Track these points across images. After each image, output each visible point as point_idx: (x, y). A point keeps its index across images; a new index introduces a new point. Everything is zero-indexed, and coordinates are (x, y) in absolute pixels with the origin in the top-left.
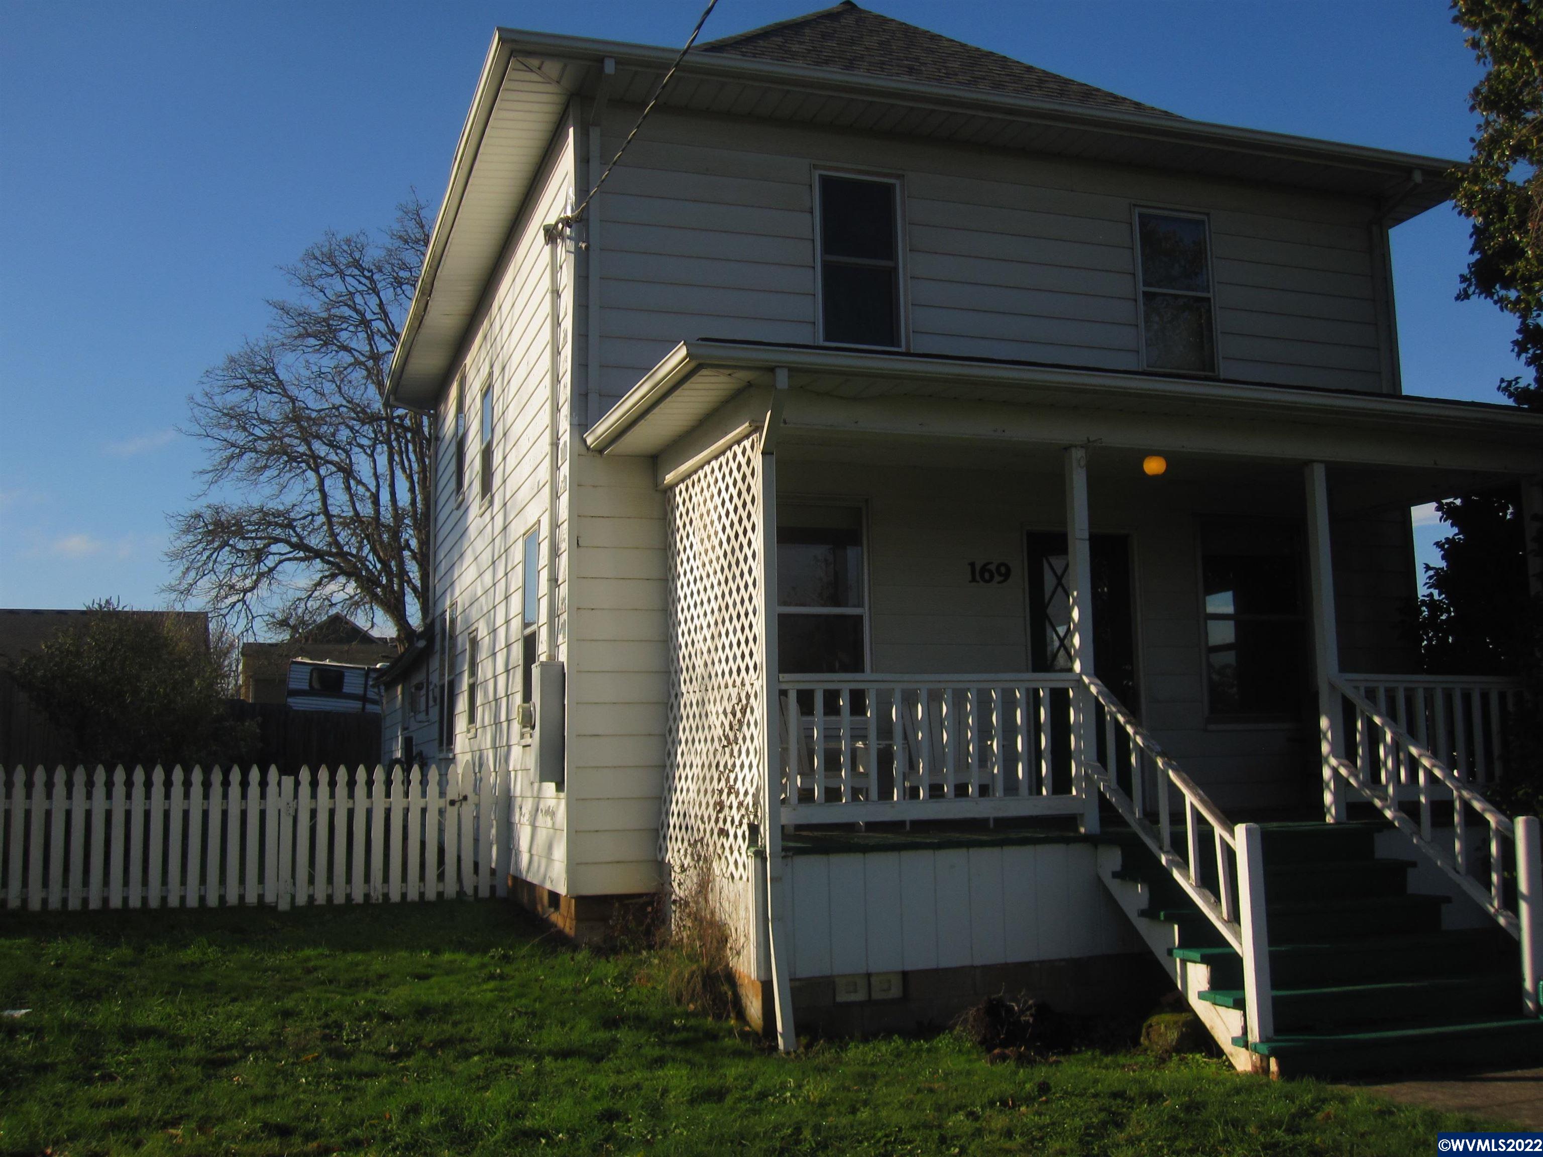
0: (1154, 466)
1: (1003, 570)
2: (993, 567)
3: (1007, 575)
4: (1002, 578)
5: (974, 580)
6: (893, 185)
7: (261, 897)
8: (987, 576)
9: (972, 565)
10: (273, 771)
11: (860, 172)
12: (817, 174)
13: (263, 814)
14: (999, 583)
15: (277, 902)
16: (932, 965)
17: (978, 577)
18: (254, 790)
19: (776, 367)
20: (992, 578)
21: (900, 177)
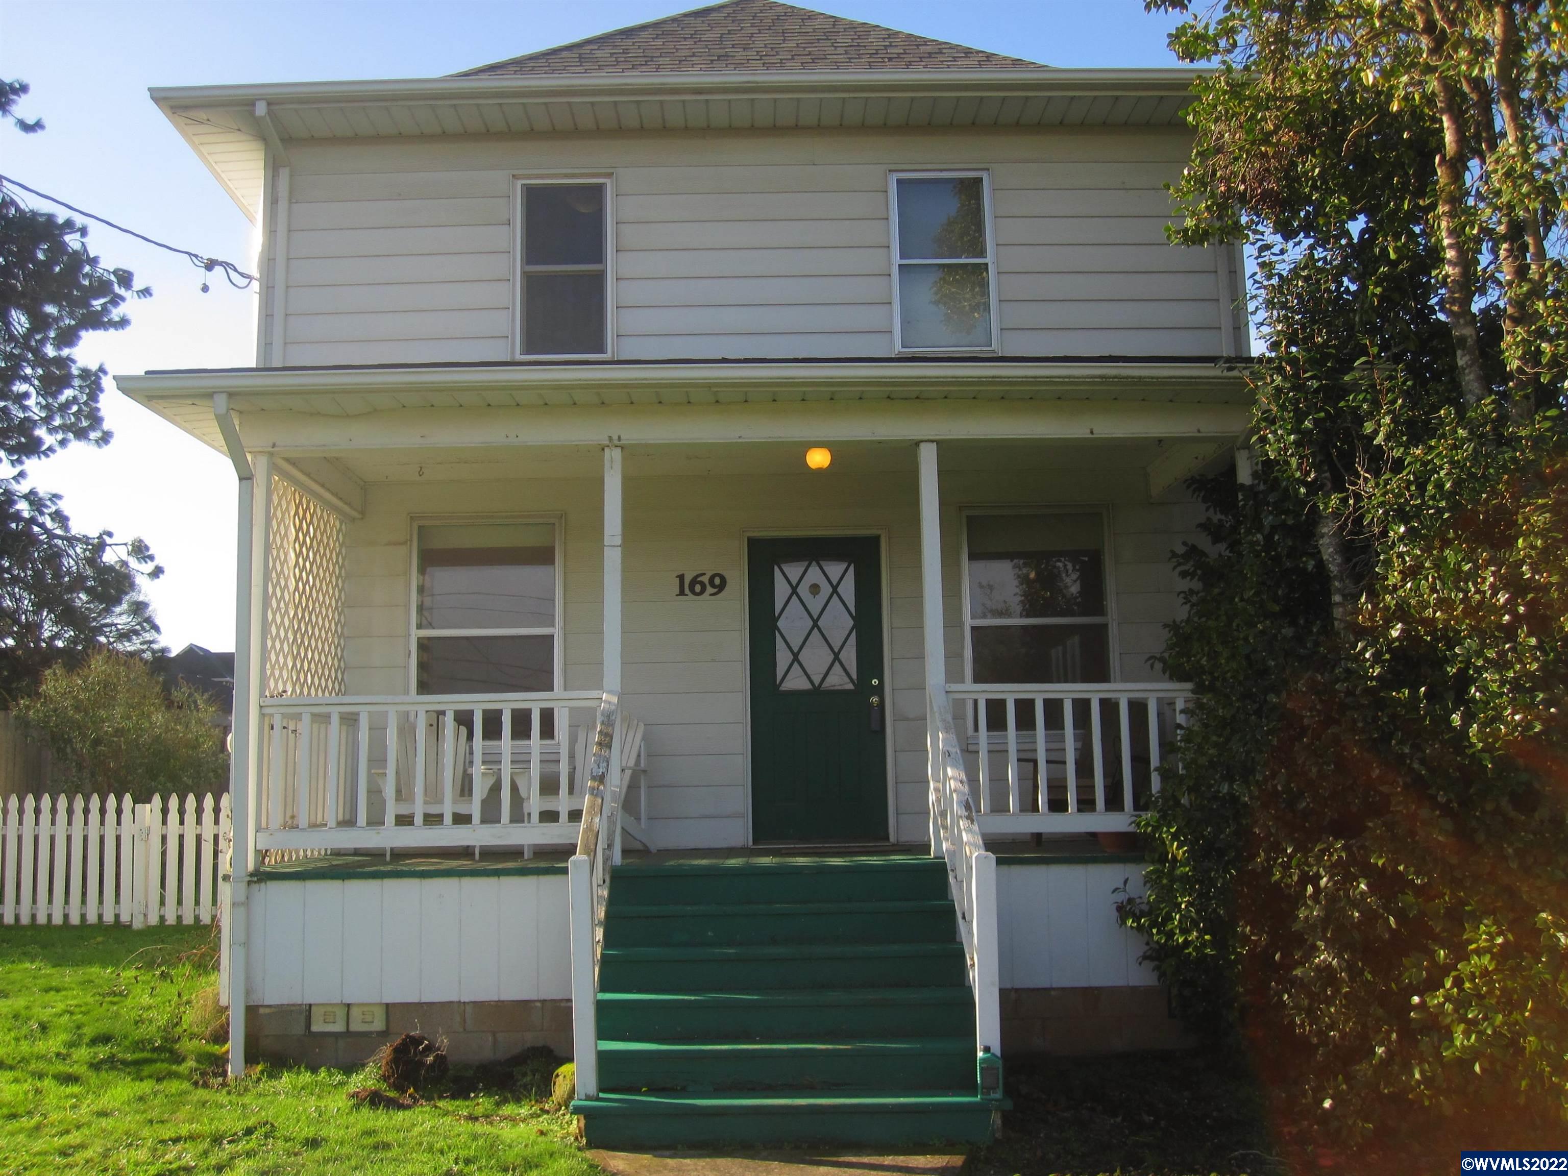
0: (818, 459)
1: (717, 581)
2: (705, 579)
3: (721, 587)
4: (715, 590)
5: (682, 593)
6: (605, 184)
7: (117, 916)
8: (698, 588)
9: (681, 577)
10: (128, 799)
11: (566, 176)
12: (519, 183)
13: (118, 838)
14: (711, 595)
15: (131, 921)
16: (415, 999)
17: (687, 591)
18: (111, 816)
19: (214, 392)
20: (703, 590)
21: (610, 175)
